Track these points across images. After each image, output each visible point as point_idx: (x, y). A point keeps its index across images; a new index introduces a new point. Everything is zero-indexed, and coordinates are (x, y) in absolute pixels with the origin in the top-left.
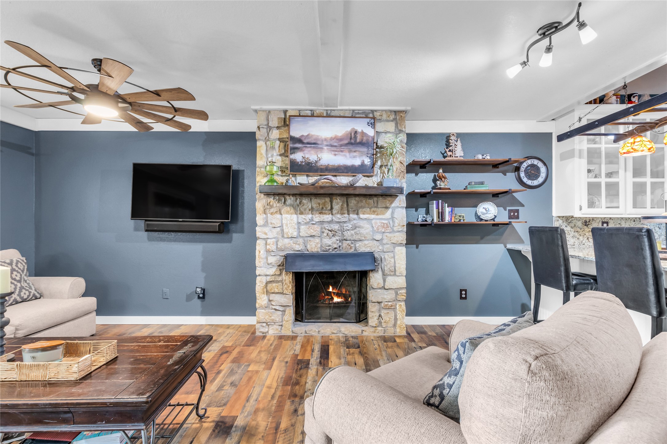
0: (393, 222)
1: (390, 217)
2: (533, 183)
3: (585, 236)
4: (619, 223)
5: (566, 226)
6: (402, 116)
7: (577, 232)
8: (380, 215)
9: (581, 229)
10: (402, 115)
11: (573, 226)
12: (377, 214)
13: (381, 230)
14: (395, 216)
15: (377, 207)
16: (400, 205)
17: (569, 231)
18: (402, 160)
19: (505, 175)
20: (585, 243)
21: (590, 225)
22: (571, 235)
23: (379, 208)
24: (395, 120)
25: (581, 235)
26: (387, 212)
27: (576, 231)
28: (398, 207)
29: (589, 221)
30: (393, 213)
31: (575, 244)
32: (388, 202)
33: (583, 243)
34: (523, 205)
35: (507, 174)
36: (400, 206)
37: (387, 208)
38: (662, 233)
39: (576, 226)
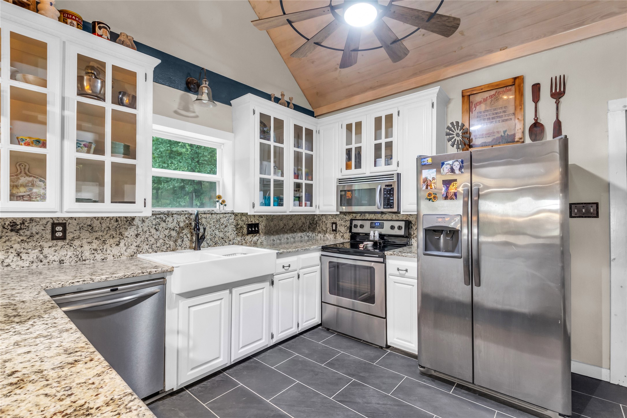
4: (90, 224)
21: (24, 230)
29: (22, 223)
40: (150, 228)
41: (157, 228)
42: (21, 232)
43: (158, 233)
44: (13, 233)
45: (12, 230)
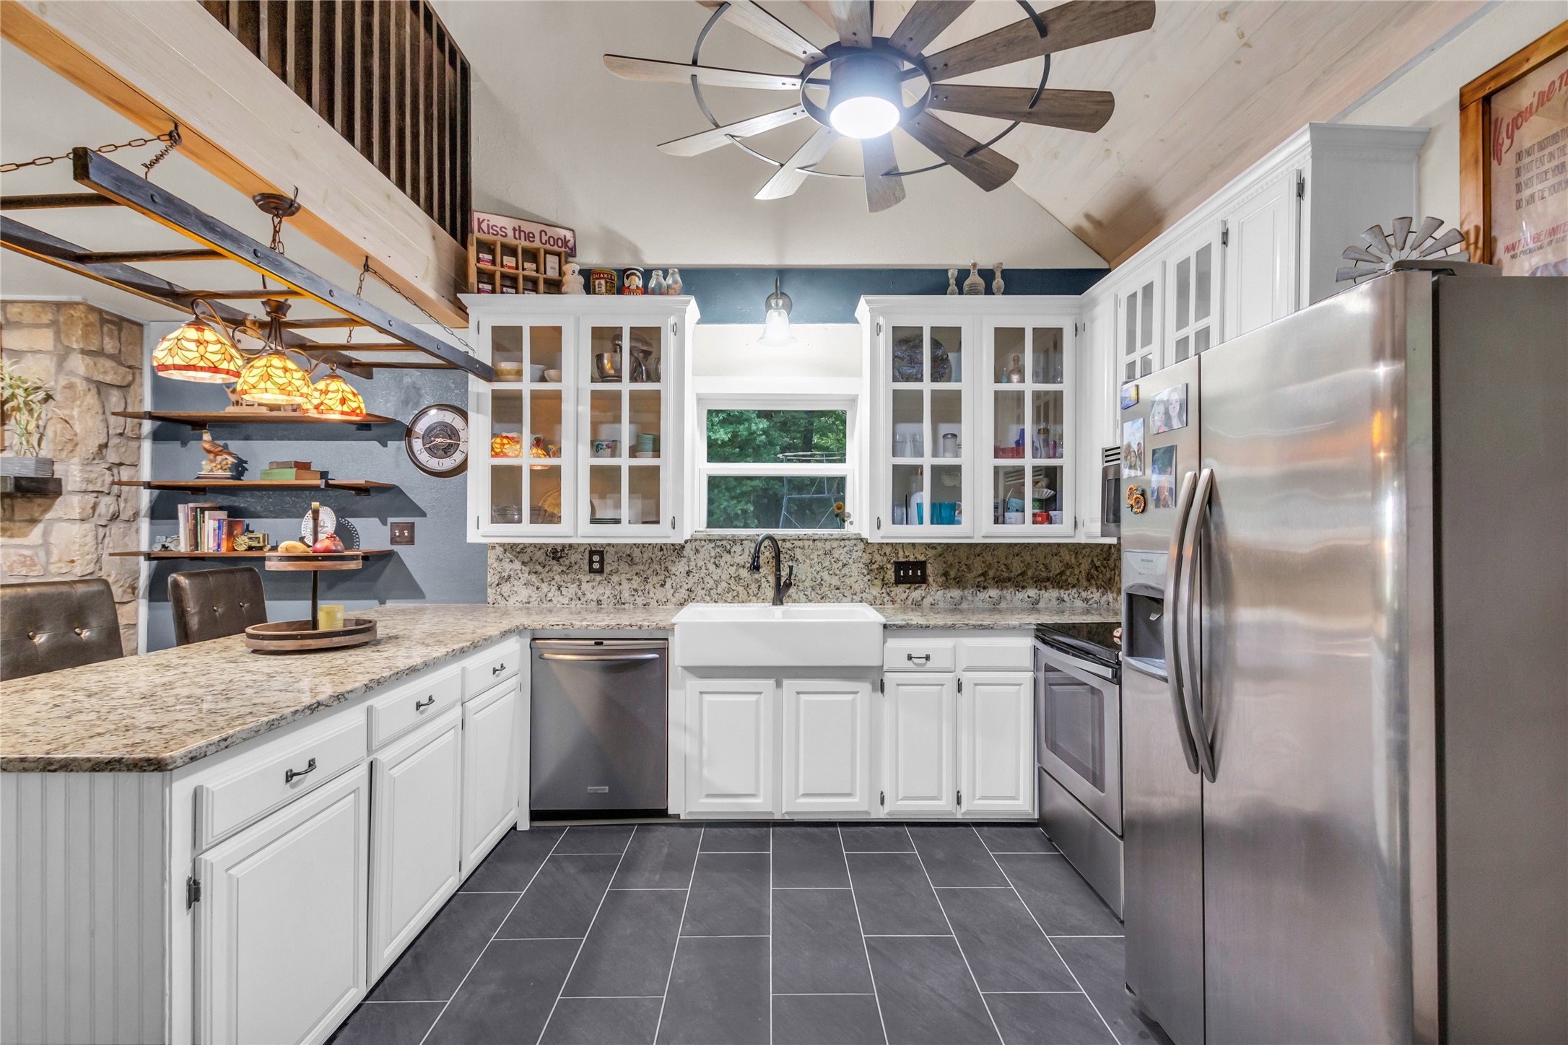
0: (48, 553)
1: (40, 541)
2: (441, 464)
3: (553, 583)
4: (628, 553)
5: (511, 561)
6: (72, 316)
7: (536, 573)
8: (18, 537)
9: (544, 567)
10: (72, 312)
11: (526, 561)
12: (11, 536)
13: (20, 572)
14: (53, 539)
15: (11, 520)
16: (65, 514)
17: (519, 572)
18: (67, 415)
19: (385, 445)
20: (553, 599)
21: (564, 559)
22: (523, 581)
23: (15, 521)
24: (54, 324)
25: (545, 580)
26: (31, 531)
27: (534, 570)
28: (60, 519)
29: (563, 550)
30: (46, 534)
31: (531, 600)
32: (36, 508)
33: (549, 599)
34: (423, 514)
35: (390, 443)
36: (66, 517)
37: (33, 521)
38: (723, 577)
39: (534, 559)
40: (707, 562)
41: (717, 562)
42: (561, 560)
43: (719, 571)
44: (555, 562)
45: (553, 559)
